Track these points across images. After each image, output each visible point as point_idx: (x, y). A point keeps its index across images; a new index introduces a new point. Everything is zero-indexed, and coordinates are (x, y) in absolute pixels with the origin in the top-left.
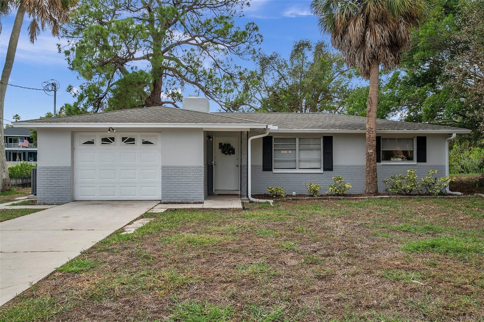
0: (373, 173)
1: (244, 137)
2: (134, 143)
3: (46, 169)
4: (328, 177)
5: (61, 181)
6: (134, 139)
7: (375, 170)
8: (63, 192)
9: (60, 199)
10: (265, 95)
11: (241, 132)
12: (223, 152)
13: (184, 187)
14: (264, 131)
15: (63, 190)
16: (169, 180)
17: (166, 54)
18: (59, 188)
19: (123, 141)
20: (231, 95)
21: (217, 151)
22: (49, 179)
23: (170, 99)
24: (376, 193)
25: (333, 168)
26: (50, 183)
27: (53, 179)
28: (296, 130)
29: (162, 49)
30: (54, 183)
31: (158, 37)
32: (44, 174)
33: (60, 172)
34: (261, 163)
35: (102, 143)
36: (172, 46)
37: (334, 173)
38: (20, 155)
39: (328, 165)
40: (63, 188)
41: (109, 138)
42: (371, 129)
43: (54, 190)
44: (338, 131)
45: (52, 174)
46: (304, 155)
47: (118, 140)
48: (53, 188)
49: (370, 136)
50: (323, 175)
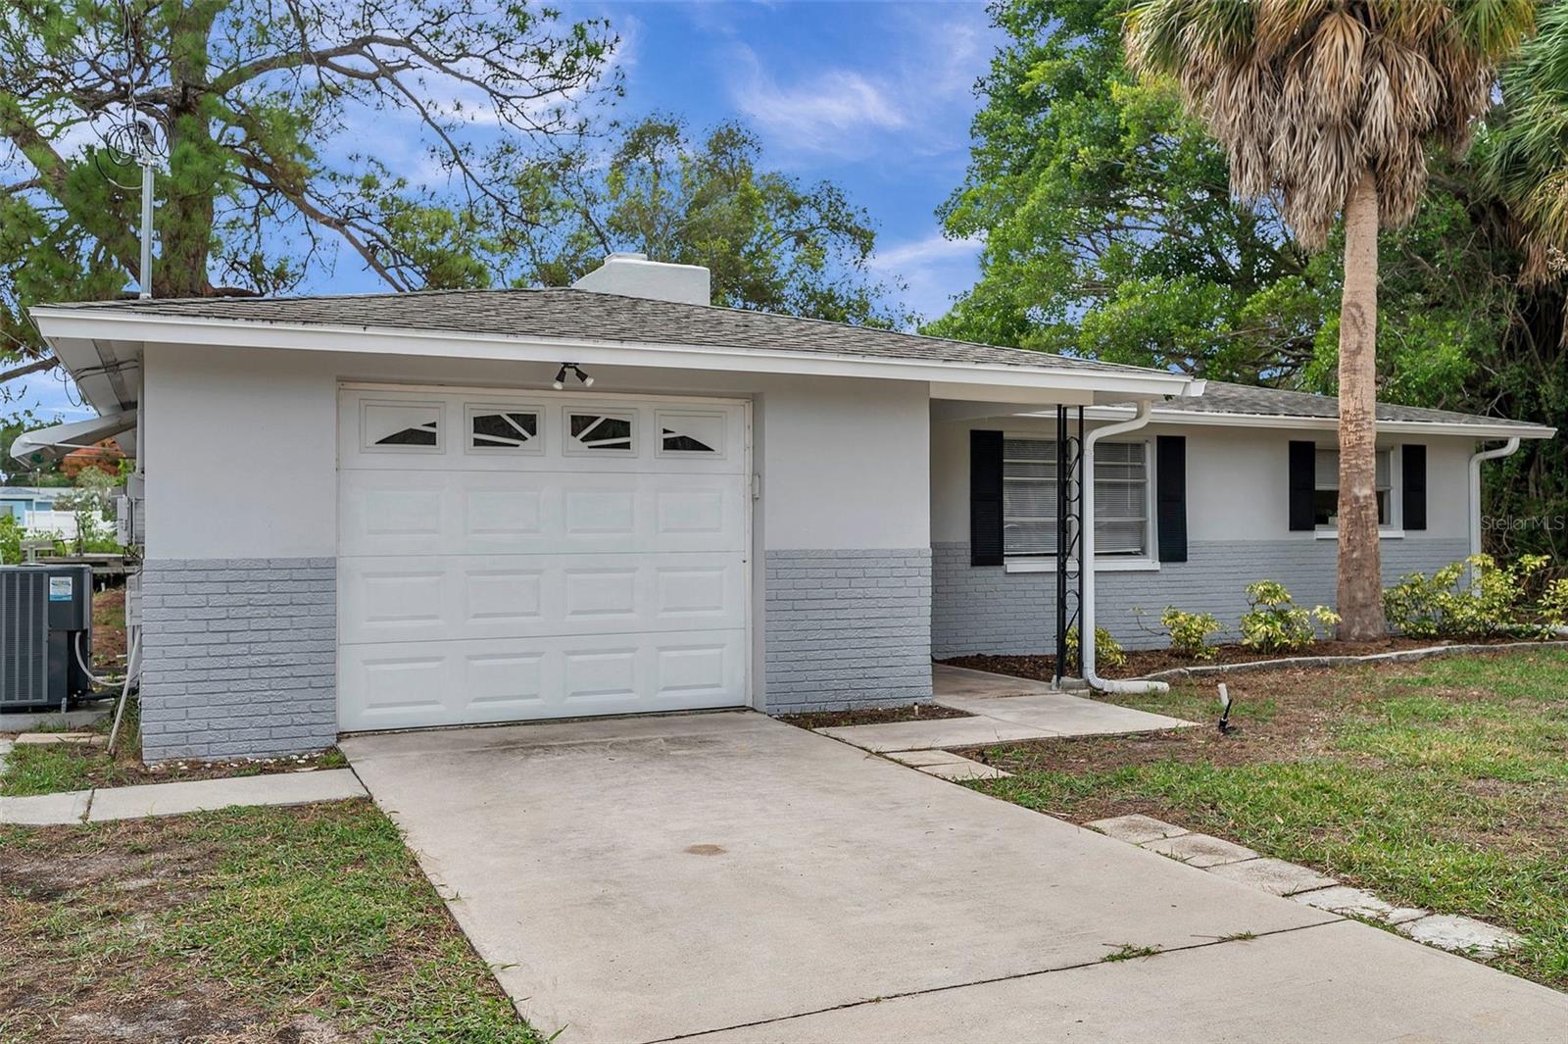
2: (626, 446)
3: (201, 576)
4: (1173, 584)
5: (285, 636)
6: (628, 423)
8: (296, 695)
9: (276, 732)
13: (856, 643)
15: (292, 683)
16: (800, 615)
18: (275, 672)
19: (575, 434)
22: (215, 626)
25: (1189, 550)
26: (220, 650)
27: (242, 625)
30: (244, 648)
32: (187, 600)
33: (278, 586)
34: (967, 537)
35: (478, 443)
37: (1189, 570)
39: (1172, 542)
40: (297, 671)
41: (511, 416)
42: (1364, 413)
43: (243, 686)
45: (232, 600)
48: (237, 674)
49: (1361, 438)
50: (1158, 578)
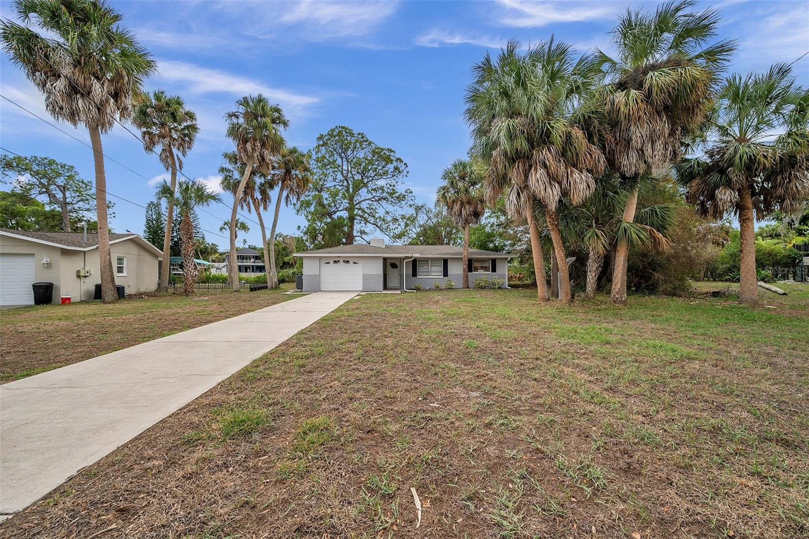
0: (466, 278)
1: (402, 260)
2: (349, 263)
3: (308, 276)
4: (445, 280)
5: (315, 281)
6: (349, 261)
7: (467, 276)
8: (316, 287)
10: (418, 230)
11: (401, 258)
12: (392, 267)
13: (373, 284)
14: (412, 257)
16: (366, 281)
17: (356, 207)
18: (314, 285)
19: (343, 262)
20: (396, 230)
21: (389, 267)
23: (359, 234)
24: (468, 287)
25: (448, 275)
26: (309, 282)
27: (311, 280)
28: (428, 256)
29: (355, 203)
30: (311, 282)
31: (351, 199)
32: (306, 278)
33: (314, 277)
34: (411, 273)
35: (334, 263)
36: (360, 202)
37: (448, 278)
38: (249, 268)
39: (446, 274)
41: (337, 261)
42: (466, 255)
44: (450, 256)
45: (310, 278)
46: (434, 269)
47: (341, 262)
48: (311, 285)
50: (442, 279)
